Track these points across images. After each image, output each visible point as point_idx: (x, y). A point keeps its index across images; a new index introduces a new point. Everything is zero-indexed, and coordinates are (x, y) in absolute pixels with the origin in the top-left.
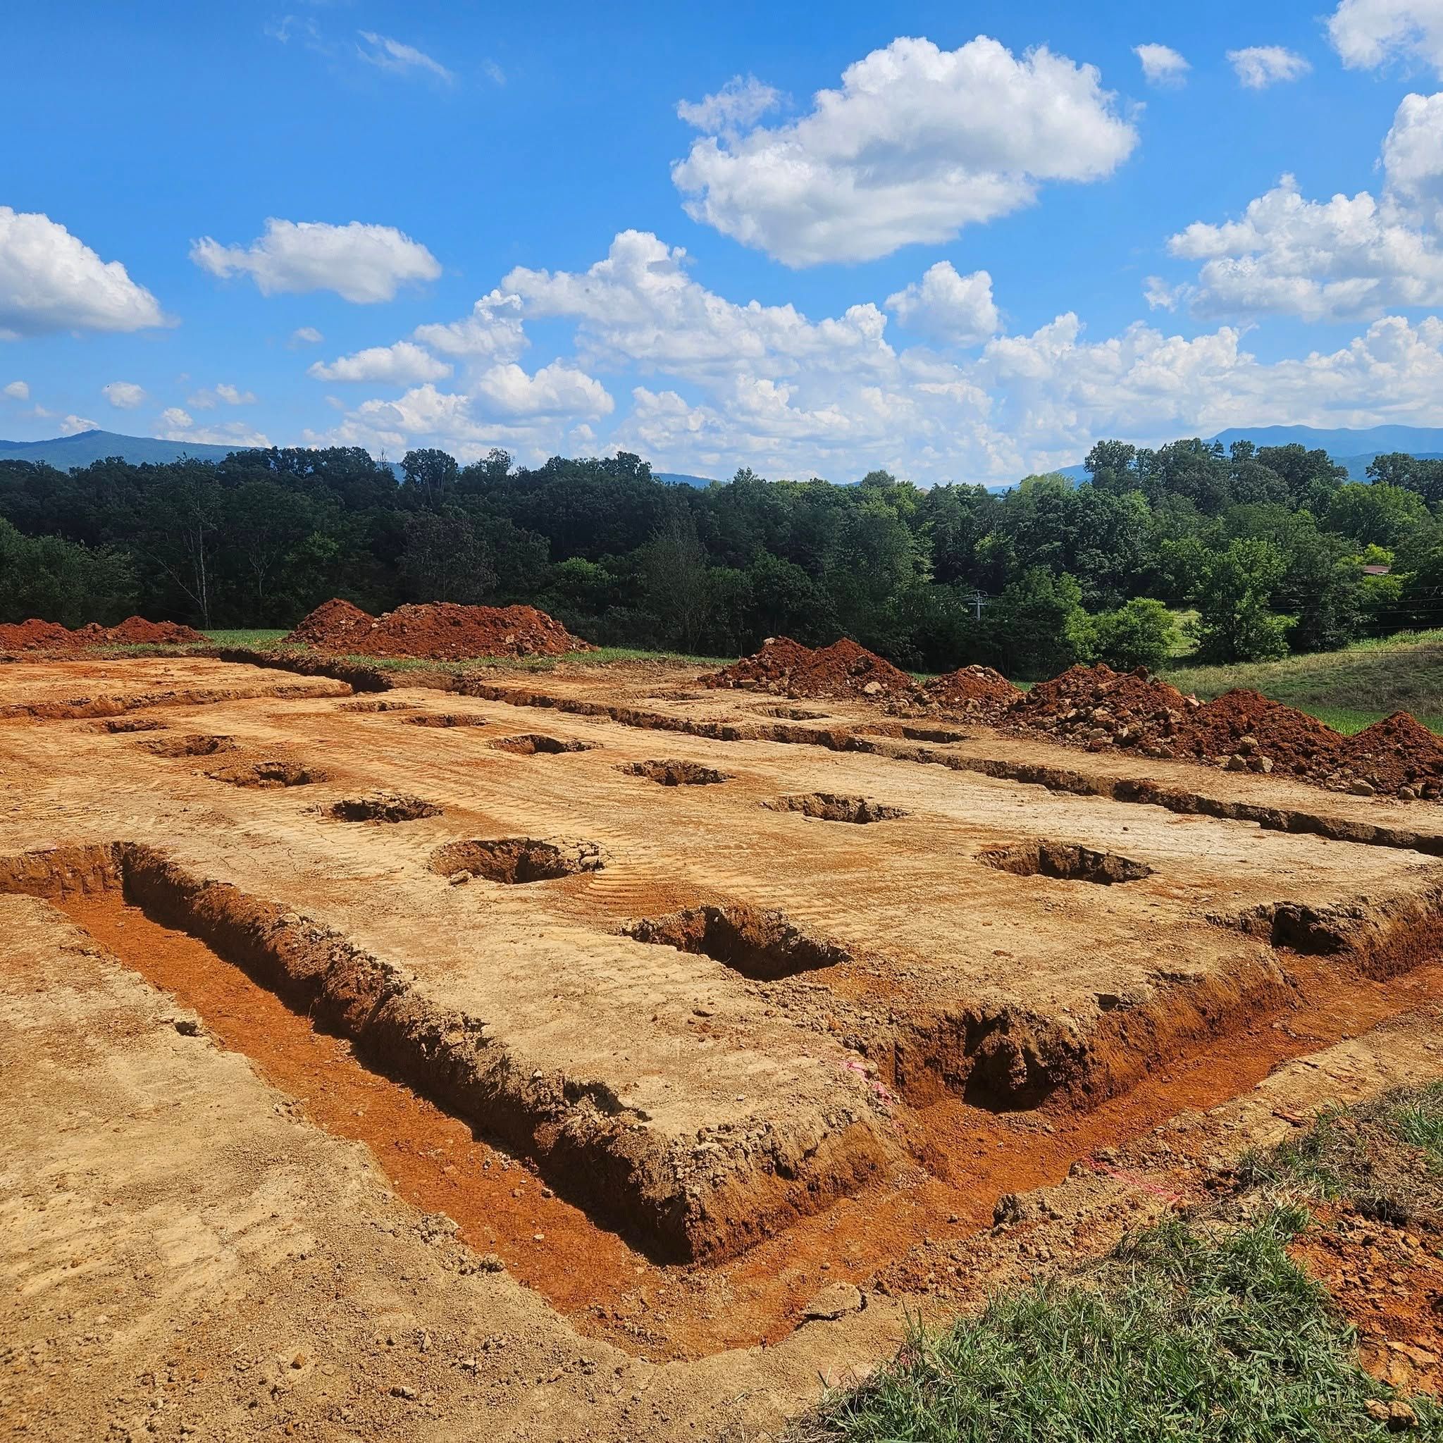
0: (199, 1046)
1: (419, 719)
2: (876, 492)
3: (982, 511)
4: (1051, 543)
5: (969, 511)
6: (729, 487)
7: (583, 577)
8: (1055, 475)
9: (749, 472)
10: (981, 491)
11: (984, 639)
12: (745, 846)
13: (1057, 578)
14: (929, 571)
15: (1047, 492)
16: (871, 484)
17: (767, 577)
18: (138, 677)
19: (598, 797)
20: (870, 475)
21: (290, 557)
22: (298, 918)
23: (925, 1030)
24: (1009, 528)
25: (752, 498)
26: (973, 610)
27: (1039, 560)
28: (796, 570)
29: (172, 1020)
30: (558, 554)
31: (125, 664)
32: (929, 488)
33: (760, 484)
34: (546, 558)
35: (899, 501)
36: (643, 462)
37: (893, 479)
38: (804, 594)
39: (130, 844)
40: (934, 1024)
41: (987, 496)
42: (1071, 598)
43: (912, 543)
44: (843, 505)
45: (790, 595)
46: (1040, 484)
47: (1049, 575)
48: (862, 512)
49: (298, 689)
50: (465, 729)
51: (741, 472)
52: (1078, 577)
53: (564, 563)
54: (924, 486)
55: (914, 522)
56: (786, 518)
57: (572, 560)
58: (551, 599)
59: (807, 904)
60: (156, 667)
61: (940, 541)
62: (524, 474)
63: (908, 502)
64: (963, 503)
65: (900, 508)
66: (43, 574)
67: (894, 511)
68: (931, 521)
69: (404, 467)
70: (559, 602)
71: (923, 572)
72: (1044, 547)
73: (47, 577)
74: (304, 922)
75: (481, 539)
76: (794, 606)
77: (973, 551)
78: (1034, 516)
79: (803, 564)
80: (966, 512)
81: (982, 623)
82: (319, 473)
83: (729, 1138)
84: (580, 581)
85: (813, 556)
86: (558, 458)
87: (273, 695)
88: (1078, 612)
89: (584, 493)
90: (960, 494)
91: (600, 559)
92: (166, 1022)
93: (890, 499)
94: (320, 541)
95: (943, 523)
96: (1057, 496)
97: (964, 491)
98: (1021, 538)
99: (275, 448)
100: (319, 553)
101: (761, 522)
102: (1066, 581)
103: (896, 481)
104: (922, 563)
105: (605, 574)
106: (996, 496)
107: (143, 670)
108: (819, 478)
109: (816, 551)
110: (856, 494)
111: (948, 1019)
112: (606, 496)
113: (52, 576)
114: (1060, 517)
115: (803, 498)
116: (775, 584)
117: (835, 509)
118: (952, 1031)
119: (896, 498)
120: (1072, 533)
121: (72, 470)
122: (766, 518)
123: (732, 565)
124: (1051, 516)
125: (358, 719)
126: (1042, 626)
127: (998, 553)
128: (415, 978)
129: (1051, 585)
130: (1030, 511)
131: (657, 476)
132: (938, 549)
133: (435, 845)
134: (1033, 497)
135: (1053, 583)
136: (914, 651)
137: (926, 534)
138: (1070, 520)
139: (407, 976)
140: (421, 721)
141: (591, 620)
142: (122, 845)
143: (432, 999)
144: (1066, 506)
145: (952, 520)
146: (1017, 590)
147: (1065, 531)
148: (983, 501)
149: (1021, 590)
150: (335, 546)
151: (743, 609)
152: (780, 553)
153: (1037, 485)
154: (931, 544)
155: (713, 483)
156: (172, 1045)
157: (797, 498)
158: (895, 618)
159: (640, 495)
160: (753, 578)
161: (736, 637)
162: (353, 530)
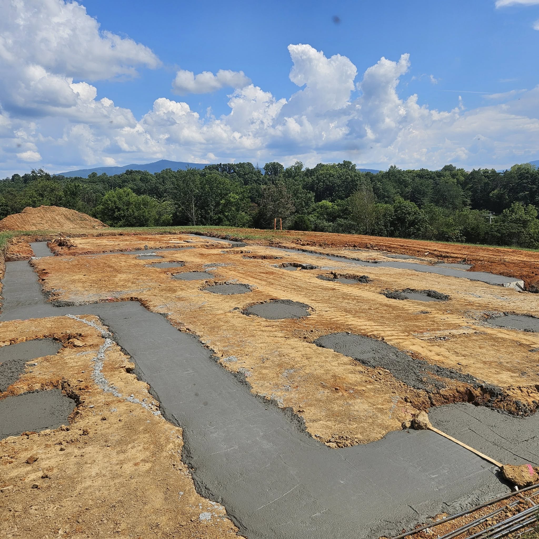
0: (130, 378)
1: (253, 257)
2: (448, 173)
3: (494, 180)
4: (524, 193)
5: (488, 180)
6: (386, 173)
7: (327, 208)
8: (527, 164)
9: (395, 167)
10: (493, 171)
11: (493, 232)
12: (373, 309)
13: (526, 207)
14: (470, 205)
15: (523, 171)
16: (446, 170)
17: (400, 207)
18: (160, 241)
19: (315, 287)
20: (445, 166)
21: (223, 201)
22: (185, 329)
23: (446, 396)
24: (505, 187)
25: (396, 177)
26: (488, 220)
27: (518, 199)
28: (412, 204)
29: (125, 367)
30: (318, 199)
31: (158, 236)
32: (470, 171)
33: (399, 171)
34: (313, 200)
35: (457, 177)
36: (353, 164)
37: (455, 168)
38: (415, 214)
39: (136, 298)
40: (451, 393)
41: (496, 173)
42: (532, 215)
43: (462, 193)
44: (433, 178)
45: (409, 214)
46: (520, 168)
47: (522, 206)
48: (441, 181)
49: (213, 245)
50: (269, 260)
51: (392, 167)
52: (536, 207)
53: (320, 203)
54: (469, 170)
55: (463, 185)
56: (409, 185)
57: (323, 201)
58: (315, 216)
59: (396, 335)
60: (167, 237)
61: (475, 192)
62: (308, 170)
63: (461, 177)
64: (485, 177)
65: (458, 179)
66: (142, 208)
67: (455, 180)
68: (471, 184)
69: (265, 169)
70: (318, 217)
71: (467, 205)
72: (521, 194)
73: (143, 209)
74: (188, 330)
75: (289, 194)
76: (411, 218)
77: (489, 196)
78: (517, 181)
79: (416, 202)
80: (486, 180)
81: (492, 225)
82: (235, 172)
83: (341, 441)
84: (326, 209)
85: (420, 199)
86: (320, 164)
87: (204, 248)
88: (536, 221)
89: (330, 176)
90: (484, 173)
91: (335, 201)
92: (122, 367)
93: (453, 176)
94: (232, 195)
95: (476, 185)
96: (528, 172)
97: (486, 172)
98: (510, 190)
99: (221, 164)
100: (232, 200)
101: (399, 186)
102: (530, 208)
103: (456, 169)
104: (467, 201)
105: (336, 207)
106: (500, 173)
107: (163, 238)
108: (424, 168)
109: (422, 197)
110: (439, 174)
111: (458, 392)
112: (338, 178)
113: (145, 209)
114: (529, 181)
115: (417, 176)
116: (403, 209)
117: (430, 180)
118: (460, 397)
119: (456, 175)
120: (534, 188)
121: (155, 174)
122: (401, 184)
123: (386, 203)
124: (524, 181)
125: (231, 256)
126: (519, 226)
127: (500, 197)
128: (222, 356)
129: (523, 210)
130: (515, 179)
131: (358, 170)
132: (473, 196)
133: (245, 303)
134: (516, 173)
135: (525, 209)
136: (461, 236)
137: (468, 189)
138: (533, 183)
139: (219, 355)
140: (254, 257)
141: (330, 224)
142: (133, 298)
143: (226, 365)
144: (531, 177)
145: (480, 183)
146: (508, 212)
147: (531, 188)
148: (494, 175)
149: (510, 212)
150: (237, 197)
151: (389, 220)
152: (406, 198)
153: (519, 168)
154: (471, 193)
155: (380, 172)
156: (121, 377)
157: (414, 176)
158: (454, 223)
159: (351, 177)
160: (394, 207)
161: (387, 231)
162: (244, 191)
